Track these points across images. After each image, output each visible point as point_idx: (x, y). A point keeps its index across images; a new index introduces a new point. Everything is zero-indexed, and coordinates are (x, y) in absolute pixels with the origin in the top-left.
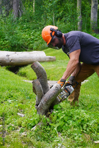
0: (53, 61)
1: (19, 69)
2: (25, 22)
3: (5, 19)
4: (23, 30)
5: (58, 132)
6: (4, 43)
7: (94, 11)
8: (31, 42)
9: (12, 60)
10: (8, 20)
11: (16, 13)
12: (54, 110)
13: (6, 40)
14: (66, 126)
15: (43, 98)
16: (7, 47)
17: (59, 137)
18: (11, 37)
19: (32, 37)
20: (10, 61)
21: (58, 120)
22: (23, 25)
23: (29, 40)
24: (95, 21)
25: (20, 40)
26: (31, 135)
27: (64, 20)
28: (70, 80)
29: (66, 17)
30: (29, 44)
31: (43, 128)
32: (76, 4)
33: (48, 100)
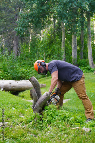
0: (44, 87)
1: (18, 93)
2: (22, 60)
3: (8, 58)
4: (21, 65)
5: (48, 124)
6: (6, 75)
7: (74, 50)
8: (28, 74)
9: (13, 87)
10: (10, 58)
11: (16, 53)
12: (45, 110)
13: (8, 73)
14: (53, 120)
15: (37, 102)
16: (9, 78)
17: (49, 127)
18: (12, 71)
19: (28, 71)
20: (12, 87)
21: (48, 116)
22: (21, 62)
23: (26, 73)
24: (75, 58)
25: (19, 73)
26: (29, 127)
27: (52, 58)
28: (56, 90)
29: (54, 55)
30: (26, 76)
31: (37, 122)
32: (61, 46)
33: (41, 103)
